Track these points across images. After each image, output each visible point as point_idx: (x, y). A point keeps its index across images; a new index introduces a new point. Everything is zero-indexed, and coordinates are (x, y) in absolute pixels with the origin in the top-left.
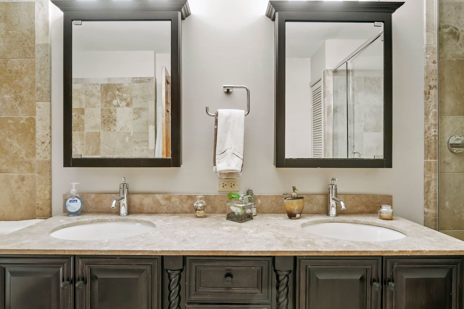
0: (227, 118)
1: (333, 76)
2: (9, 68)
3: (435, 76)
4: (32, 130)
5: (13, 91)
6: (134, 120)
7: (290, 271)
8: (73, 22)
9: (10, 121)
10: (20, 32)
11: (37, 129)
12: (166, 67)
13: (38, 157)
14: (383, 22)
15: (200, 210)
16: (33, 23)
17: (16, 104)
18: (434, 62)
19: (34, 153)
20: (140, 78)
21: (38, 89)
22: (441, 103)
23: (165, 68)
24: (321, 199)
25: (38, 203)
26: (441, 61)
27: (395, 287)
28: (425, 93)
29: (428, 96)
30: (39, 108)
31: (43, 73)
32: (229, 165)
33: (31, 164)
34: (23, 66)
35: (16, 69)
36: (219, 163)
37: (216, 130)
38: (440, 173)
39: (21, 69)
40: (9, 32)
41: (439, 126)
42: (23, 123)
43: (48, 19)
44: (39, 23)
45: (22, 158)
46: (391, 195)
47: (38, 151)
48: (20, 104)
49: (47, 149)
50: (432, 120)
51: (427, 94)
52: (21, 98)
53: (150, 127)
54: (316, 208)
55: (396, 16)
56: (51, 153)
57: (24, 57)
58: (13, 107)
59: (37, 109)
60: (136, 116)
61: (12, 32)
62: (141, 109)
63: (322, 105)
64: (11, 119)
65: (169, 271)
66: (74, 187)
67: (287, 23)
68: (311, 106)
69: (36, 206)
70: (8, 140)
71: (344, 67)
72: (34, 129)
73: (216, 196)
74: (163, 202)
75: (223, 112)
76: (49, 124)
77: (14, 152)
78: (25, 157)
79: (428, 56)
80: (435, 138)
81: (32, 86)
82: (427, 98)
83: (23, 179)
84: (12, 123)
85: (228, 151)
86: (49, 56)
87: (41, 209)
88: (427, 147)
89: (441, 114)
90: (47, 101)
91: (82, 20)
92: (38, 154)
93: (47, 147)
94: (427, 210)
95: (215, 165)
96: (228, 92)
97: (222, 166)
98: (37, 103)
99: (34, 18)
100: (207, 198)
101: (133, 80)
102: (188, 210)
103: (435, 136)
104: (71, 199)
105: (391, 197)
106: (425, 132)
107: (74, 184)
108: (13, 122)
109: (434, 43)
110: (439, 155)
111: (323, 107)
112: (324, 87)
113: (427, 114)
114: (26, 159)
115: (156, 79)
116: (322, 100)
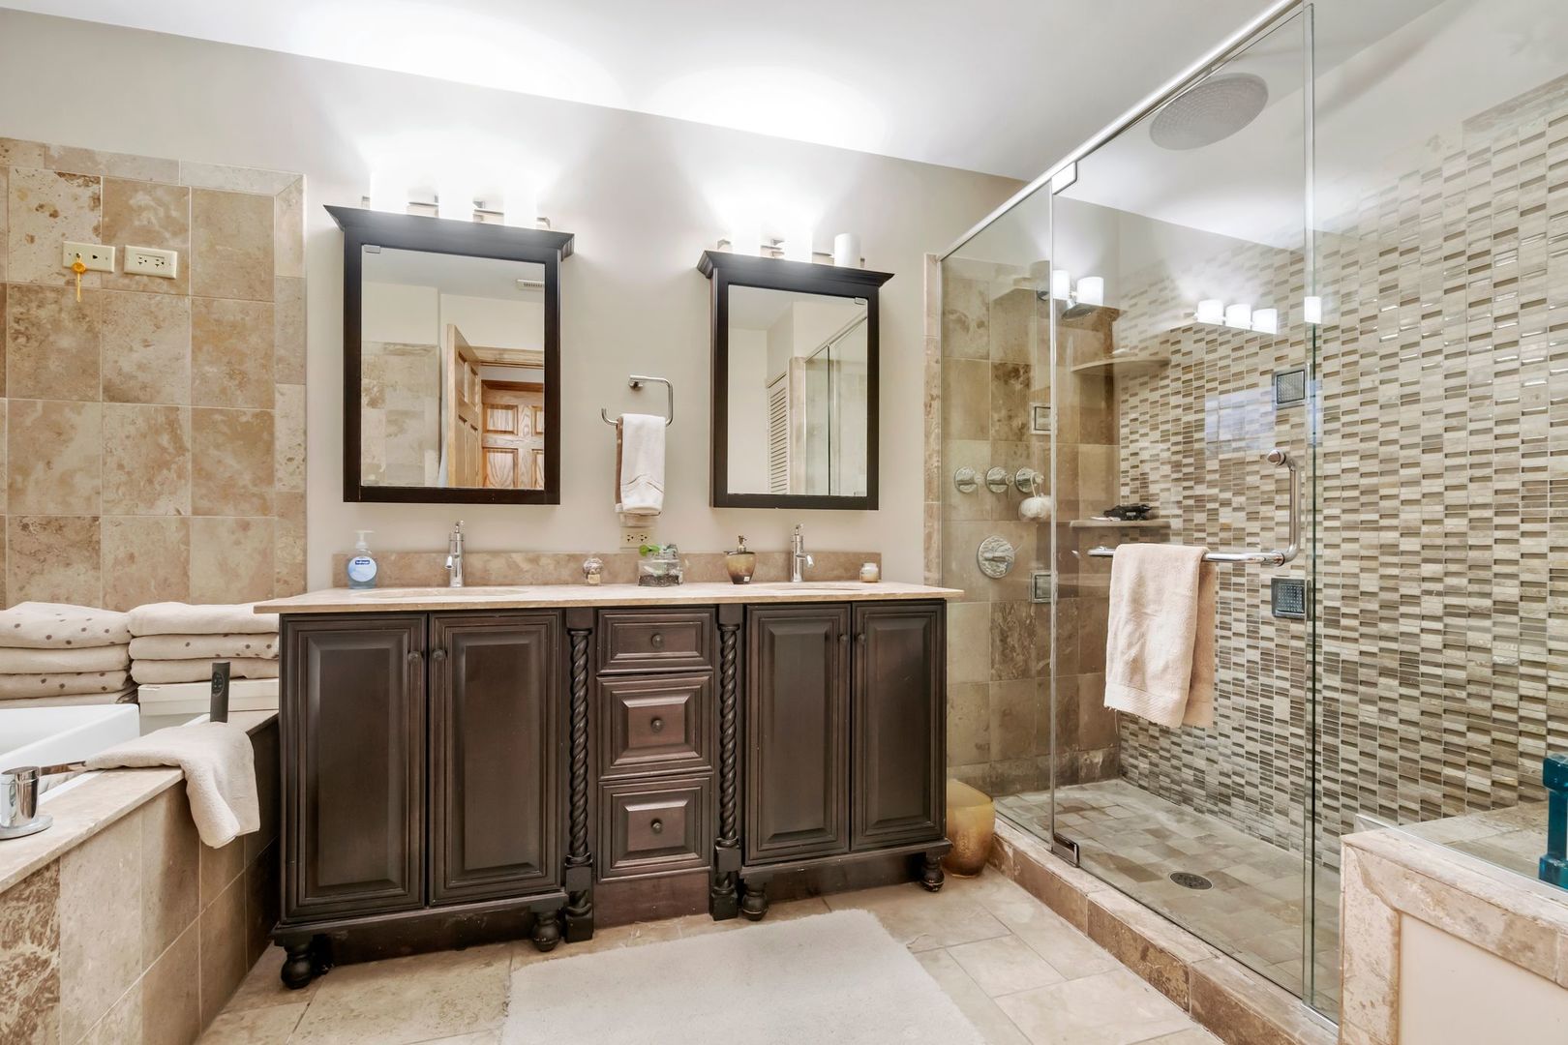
0: (639, 428)
1: (807, 369)
2: (215, 316)
3: (938, 382)
4: (265, 436)
5: (225, 360)
6: (387, 436)
7: (738, 626)
8: (363, 247)
9: (218, 417)
10: (240, 249)
11: (277, 434)
12: (459, 328)
13: (278, 486)
14: (867, 299)
15: (593, 574)
16: (268, 236)
17: (230, 384)
18: (937, 362)
19: (269, 478)
20: (405, 345)
21: (280, 360)
22: (945, 422)
23: (456, 328)
24: (780, 559)
25: (278, 570)
26: (945, 361)
27: (865, 640)
28: (926, 406)
29: (928, 409)
30: (282, 394)
31: (290, 330)
32: (643, 501)
33: (265, 500)
34: (247, 314)
35: (232, 318)
36: (626, 497)
37: (620, 447)
38: (945, 520)
39: (243, 319)
40: (218, 247)
41: (943, 453)
42: (248, 422)
43: (301, 231)
44: (281, 238)
45: (244, 487)
46: (878, 552)
47: (279, 474)
48: (240, 385)
49: (297, 470)
50: (935, 445)
51: (928, 406)
52: (243, 373)
53: (426, 454)
54: (773, 573)
55: (885, 290)
56: (305, 480)
57: (251, 297)
58: (224, 391)
59: (277, 395)
60: (393, 429)
61: (221, 248)
62: (406, 414)
63: (788, 422)
64: (221, 412)
65: (573, 633)
66: (362, 538)
67: (730, 286)
68: (768, 425)
69: (276, 576)
70: (213, 452)
71: (823, 355)
72: (272, 434)
73: (616, 555)
74: (525, 566)
75: (631, 419)
76: (302, 426)
77: (228, 475)
78: (250, 487)
79: (929, 352)
80: (938, 471)
81: (266, 354)
82: (928, 413)
83: (245, 526)
84: (222, 421)
85: (640, 480)
86: (300, 299)
87: (286, 582)
88: (928, 483)
89: (945, 436)
90: (299, 384)
91: (382, 246)
92: (280, 480)
93: (298, 468)
94: (927, 574)
95: (619, 499)
96: (636, 386)
97: (631, 501)
98: (278, 385)
99: (272, 227)
100: (602, 557)
101: (385, 349)
102: (570, 579)
103: (938, 467)
104: (358, 559)
105: (879, 555)
106: (926, 462)
107: (362, 533)
108: (224, 418)
109: (937, 335)
110: (944, 495)
111: (788, 427)
112: (791, 390)
113: (927, 436)
114: (255, 490)
115: (440, 349)
116: (788, 413)
